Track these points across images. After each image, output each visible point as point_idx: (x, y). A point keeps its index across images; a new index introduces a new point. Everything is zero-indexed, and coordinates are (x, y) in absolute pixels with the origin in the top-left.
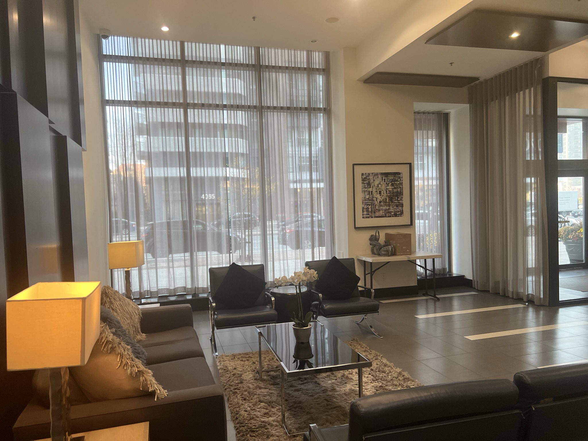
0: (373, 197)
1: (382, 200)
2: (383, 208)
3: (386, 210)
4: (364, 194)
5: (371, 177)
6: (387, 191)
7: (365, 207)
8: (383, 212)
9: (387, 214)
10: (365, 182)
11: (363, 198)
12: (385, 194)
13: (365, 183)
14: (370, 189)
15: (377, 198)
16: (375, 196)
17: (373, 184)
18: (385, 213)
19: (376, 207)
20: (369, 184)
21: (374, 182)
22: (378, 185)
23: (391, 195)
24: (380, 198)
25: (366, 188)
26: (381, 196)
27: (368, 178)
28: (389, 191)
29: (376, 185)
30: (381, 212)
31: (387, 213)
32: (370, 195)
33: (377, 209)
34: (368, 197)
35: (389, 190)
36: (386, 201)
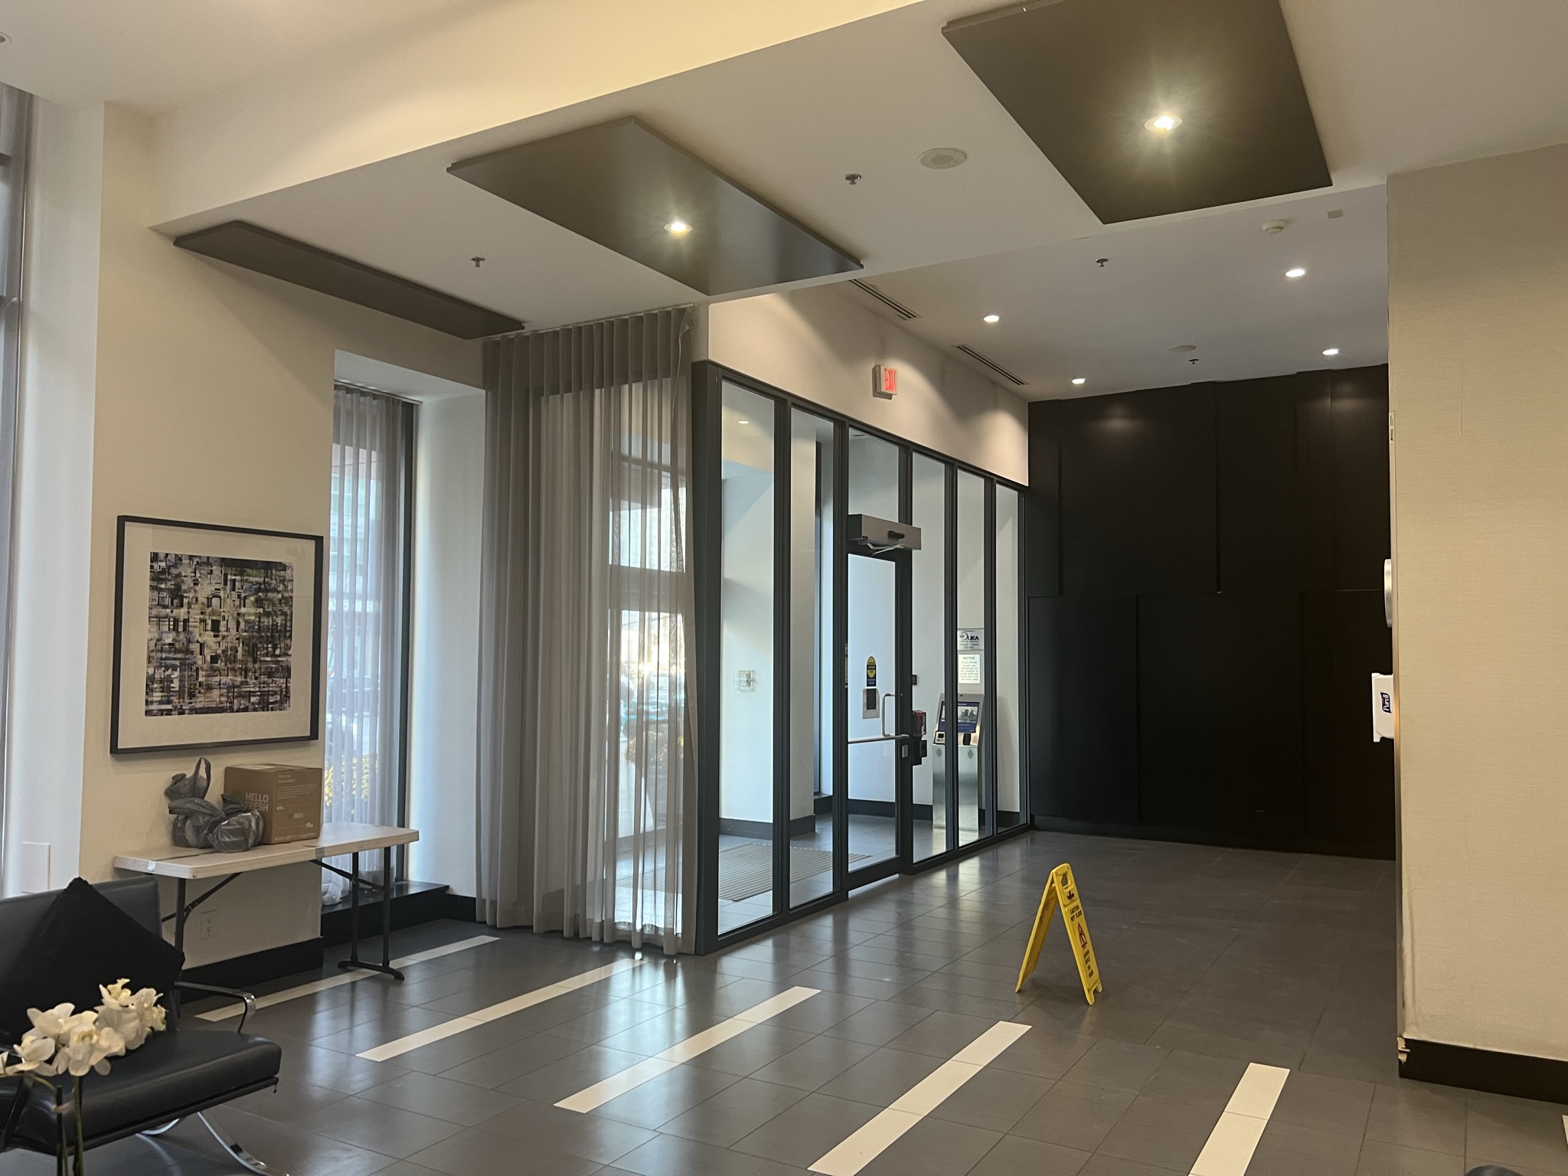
0: (189, 641)
1: (219, 652)
2: (224, 680)
3: (234, 687)
4: (155, 629)
5: (186, 570)
6: (238, 623)
7: (160, 674)
8: (221, 695)
9: (235, 701)
10: (163, 586)
11: (153, 643)
12: (233, 632)
13: (161, 590)
14: (182, 613)
15: (202, 646)
16: (197, 637)
17: (191, 595)
18: (228, 697)
19: (197, 675)
20: (177, 595)
21: (197, 588)
22: (209, 600)
23: (253, 637)
24: (215, 646)
25: (165, 607)
26: (219, 639)
27: (174, 571)
28: (247, 622)
29: (202, 599)
30: (216, 693)
31: (237, 697)
32: (178, 632)
33: (200, 683)
34: (169, 641)
35: (247, 618)
36: (235, 657)
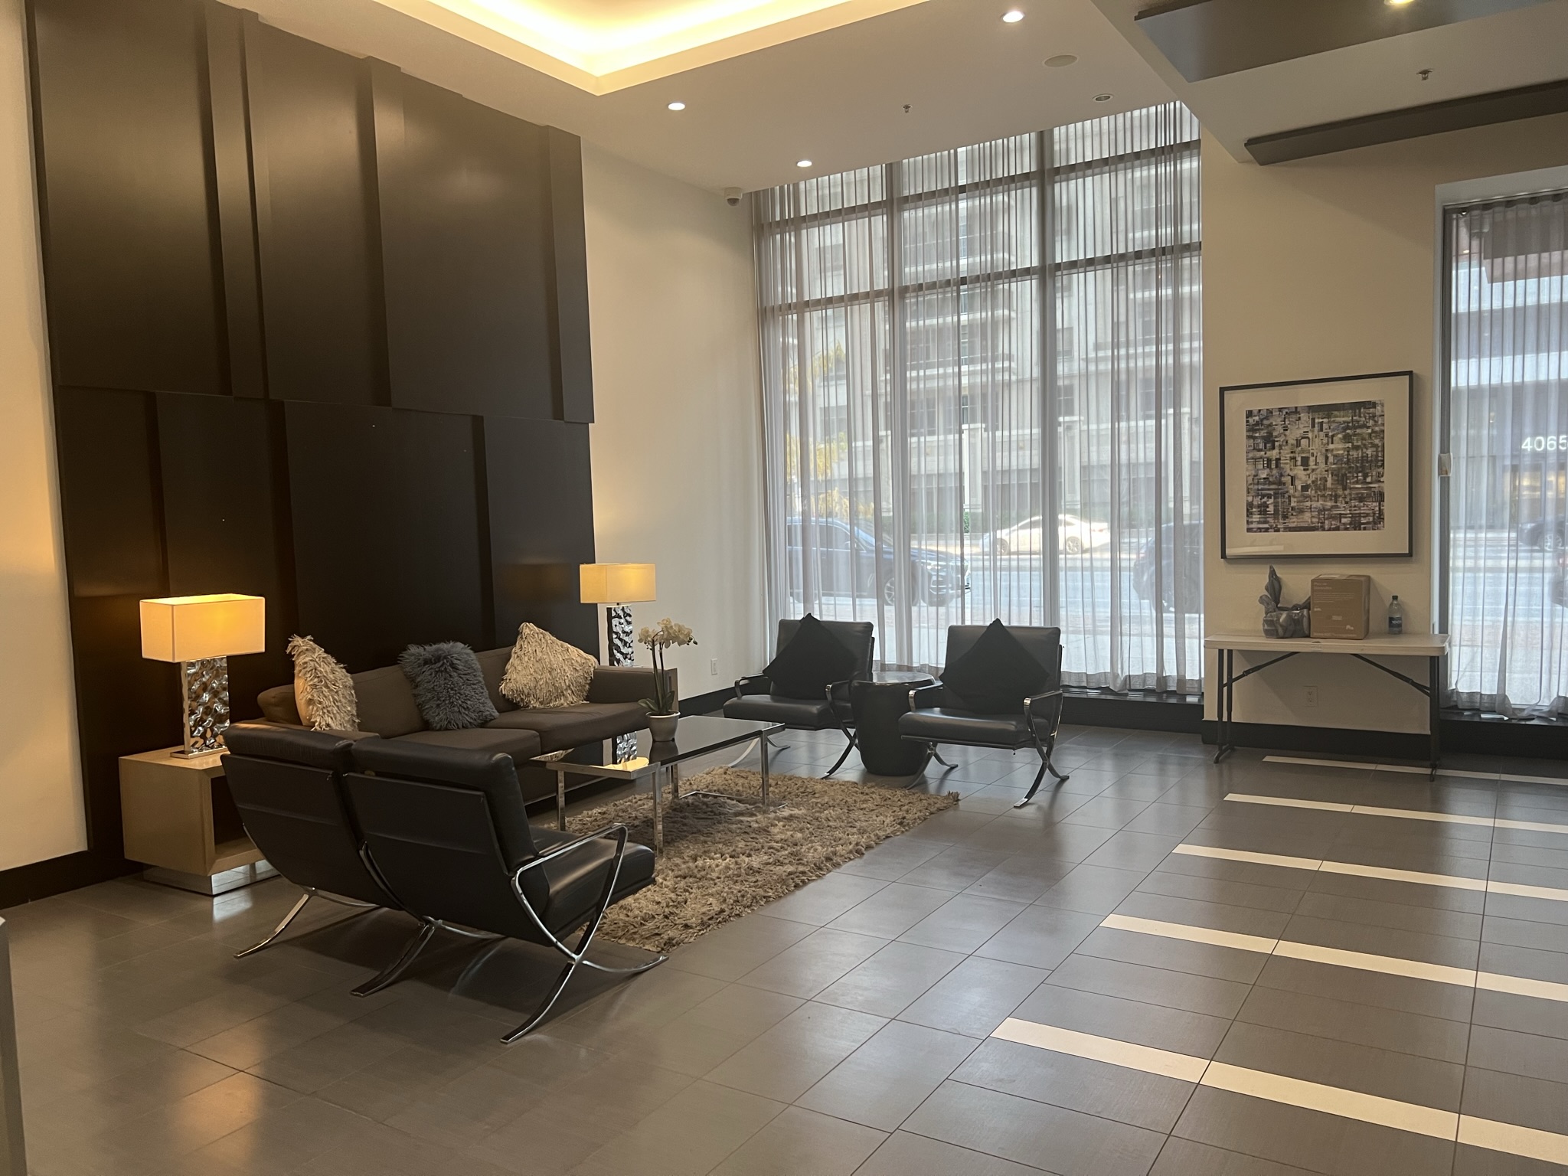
0: (1281, 475)
1: (1309, 482)
2: (1314, 504)
3: (1324, 510)
4: (1251, 467)
5: (1277, 421)
6: (1327, 458)
7: (1257, 501)
8: (1313, 517)
9: (1326, 522)
10: (1257, 435)
11: (1251, 478)
12: (1322, 466)
13: (1256, 438)
14: (1274, 454)
15: (1293, 479)
16: (1288, 471)
17: (1282, 439)
18: (1319, 518)
19: (1290, 501)
20: (1270, 441)
21: (1287, 433)
22: (1298, 442)
23: (1342, 468)
24: (1304, 478)
25: (1260, 450)
26: (1309, 472)
27: (1266, 422)
28: (1335, 456)
29: (1292, 441)
30: (1307, 516)
31: (1328, 519)
32: (1271, 469)
33: (1293, 509)
34: (1265, 476)
35: (1335, 453)
36: (1325, 485)
